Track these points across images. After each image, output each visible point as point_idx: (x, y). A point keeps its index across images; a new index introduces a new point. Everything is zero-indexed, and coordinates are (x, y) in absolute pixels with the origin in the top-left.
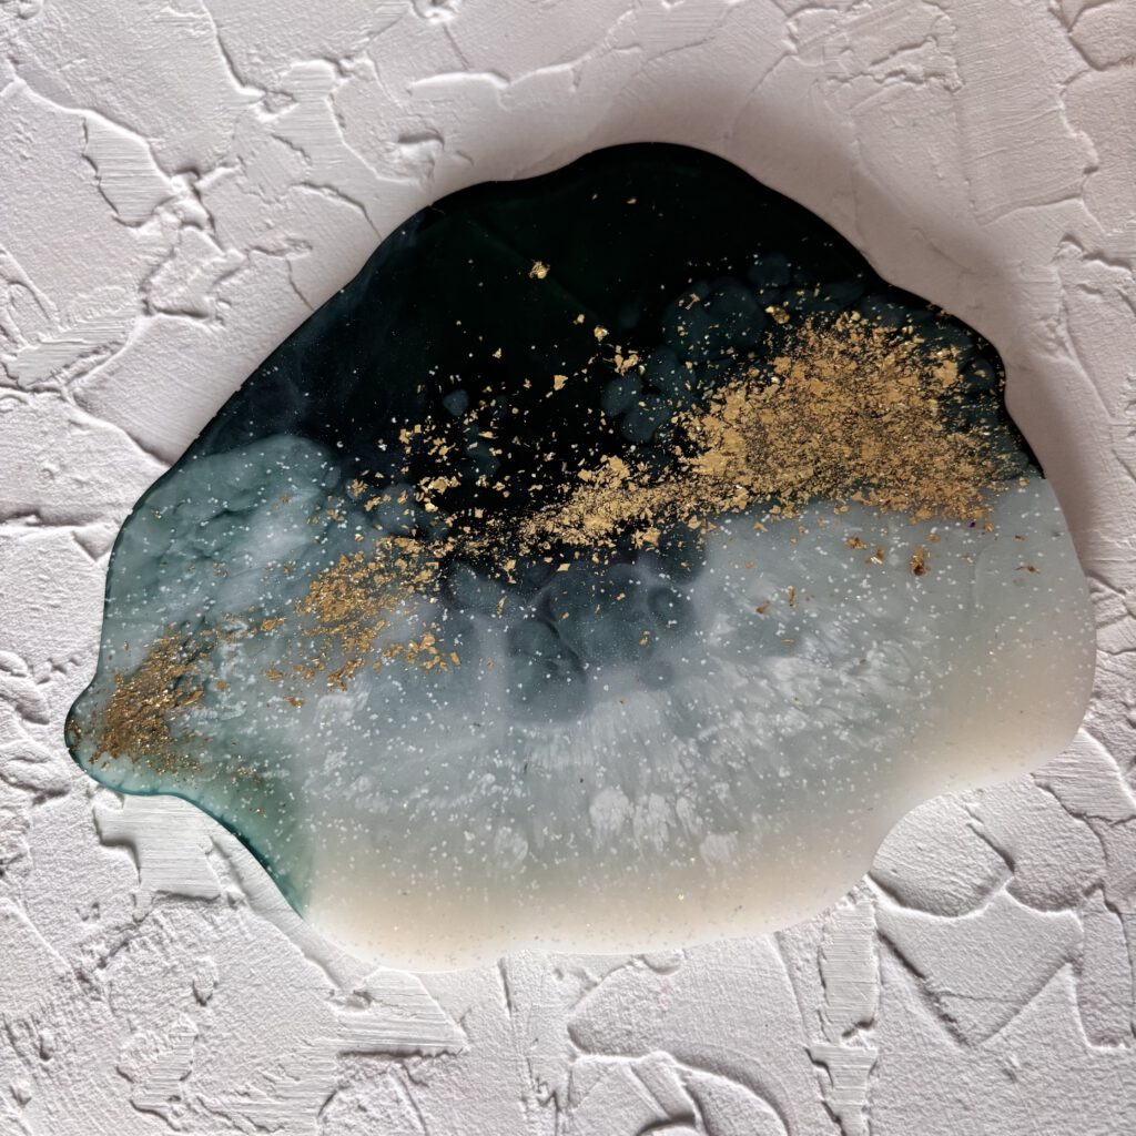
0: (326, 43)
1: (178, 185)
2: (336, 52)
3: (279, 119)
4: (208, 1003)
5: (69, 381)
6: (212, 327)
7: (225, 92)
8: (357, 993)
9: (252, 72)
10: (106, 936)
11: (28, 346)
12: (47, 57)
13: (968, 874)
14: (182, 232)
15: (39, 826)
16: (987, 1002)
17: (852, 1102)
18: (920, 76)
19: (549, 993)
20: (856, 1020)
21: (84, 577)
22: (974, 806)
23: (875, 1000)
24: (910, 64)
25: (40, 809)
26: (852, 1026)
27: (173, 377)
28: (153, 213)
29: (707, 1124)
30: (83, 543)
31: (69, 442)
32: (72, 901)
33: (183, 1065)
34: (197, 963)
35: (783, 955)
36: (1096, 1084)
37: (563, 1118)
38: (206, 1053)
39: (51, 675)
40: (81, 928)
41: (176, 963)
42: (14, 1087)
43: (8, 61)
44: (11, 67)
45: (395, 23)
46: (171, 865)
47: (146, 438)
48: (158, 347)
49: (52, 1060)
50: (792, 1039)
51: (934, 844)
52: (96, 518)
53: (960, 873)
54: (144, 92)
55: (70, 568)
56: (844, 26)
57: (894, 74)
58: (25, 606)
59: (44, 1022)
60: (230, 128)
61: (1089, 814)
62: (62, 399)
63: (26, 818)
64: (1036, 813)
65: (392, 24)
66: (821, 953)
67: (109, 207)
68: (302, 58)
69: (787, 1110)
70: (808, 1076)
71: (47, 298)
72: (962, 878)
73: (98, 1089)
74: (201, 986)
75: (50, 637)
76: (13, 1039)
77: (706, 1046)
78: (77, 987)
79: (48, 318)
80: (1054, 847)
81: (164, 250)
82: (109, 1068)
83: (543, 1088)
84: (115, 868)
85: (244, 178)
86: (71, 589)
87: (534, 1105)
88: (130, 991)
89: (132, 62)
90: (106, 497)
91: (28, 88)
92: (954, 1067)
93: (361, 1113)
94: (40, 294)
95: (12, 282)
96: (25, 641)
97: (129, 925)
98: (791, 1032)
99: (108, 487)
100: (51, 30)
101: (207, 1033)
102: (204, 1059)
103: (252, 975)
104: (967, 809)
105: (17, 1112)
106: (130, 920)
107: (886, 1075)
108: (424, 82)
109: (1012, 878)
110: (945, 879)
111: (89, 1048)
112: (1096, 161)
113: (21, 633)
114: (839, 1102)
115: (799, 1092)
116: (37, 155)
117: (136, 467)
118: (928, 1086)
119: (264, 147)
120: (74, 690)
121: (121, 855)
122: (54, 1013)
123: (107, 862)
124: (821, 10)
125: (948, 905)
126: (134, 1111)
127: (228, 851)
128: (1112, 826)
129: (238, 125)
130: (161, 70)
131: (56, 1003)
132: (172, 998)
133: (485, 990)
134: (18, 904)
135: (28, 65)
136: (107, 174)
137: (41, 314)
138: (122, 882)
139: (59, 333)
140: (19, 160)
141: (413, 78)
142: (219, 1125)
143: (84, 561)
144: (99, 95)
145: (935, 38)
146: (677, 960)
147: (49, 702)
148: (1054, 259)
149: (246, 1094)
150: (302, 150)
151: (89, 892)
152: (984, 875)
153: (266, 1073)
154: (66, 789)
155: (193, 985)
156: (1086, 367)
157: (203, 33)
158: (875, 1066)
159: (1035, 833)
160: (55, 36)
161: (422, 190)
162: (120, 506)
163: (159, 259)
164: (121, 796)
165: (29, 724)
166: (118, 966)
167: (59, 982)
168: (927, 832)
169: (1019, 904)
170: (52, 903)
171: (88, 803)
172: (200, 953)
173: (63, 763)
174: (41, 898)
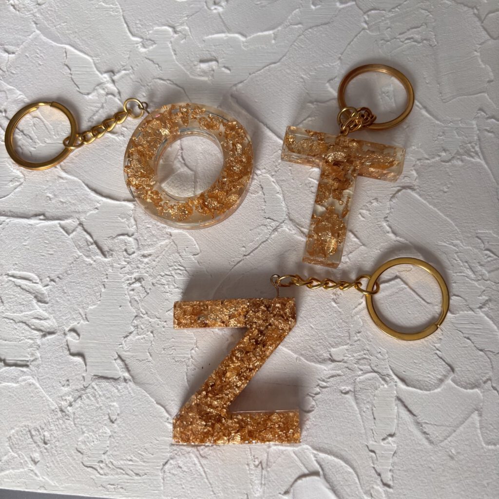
0: (169, 20)
1: (106, 77)
2: (173, 23)
3: (148, 51)
4: (115, 422)
6: (120, 138)
7: (125, 39)
9: (137, 31)
10: (72, 393)
11: (41, 144)
12: (50, 22)
13: (435, 373)
14: (107, 97)
15: (44, 346)
16: (442, 427)
17: (385, 467)
18: (419, 40)
20: (388, 434)
21: (63, 242)
22: (438, 345)
23: (395, 425)
24: (415, 35)
25: (44, 339)
26: (386, 436)
27: (103, 158)
28: (94, 89)
29: (325, 476)
30: (63, 228)
31: (58, 185)
32: (58, 378)
33: (105, 448)
34: (111, 405)
35: (358, 406)
36: (487, 461)
37: (264, 472)
38: (114, 443)
39: (49, 283)
40: (61, 389)
41: (101, 405)
42: (32, 456)
43: (33, 23)
44: (34, 25)
45: (198, 11)
46: (99, 364)
47: (89, 183)
48: (96, 146)
49: (49, 445)
50: (361, 441)
51: (421, 361)
52: (69, 217)
53: (432, 373)
54: (91, 38)
55: (57, 238)
56: (388, 18)
57: (409, 39)
58: (38, 254)
59: (46, 429)
60: (128, 54)
61: (486, 350)
63: (39, 343)
64: (463, 349)
65: (197, 12)
66: (373, 405)
67: (75, 86)
68: (159, 26)
69: (358, 470)
70: (367, 456)
71: (49, 124)
72: (432, 375)
73: (68, 457)
74: (112, 415)
75: (49, 267)
76: (32, 436)
77: (325, 443)
78: (60, 414)
79: (49, 132)
80: (471, 363)
81: (99, 105)
82: (73, 448)
83: (256, 460)
84: (76, 365)
85: (133, 75)
86: (58, 247)
87: (252, 467)
88: (82, 416)
89: (86, 25)
90: (73, 208)
91: (41, 34)
92: (428, 454)
93: (180, 469)
94: (46, 122)
95: (34, 117)
96: (38, 269)
97: (81, 389)
98: (361, 438)
99: (74, 204)
100: (52, 11)
101: (114, 435)
102: (113, 445)
103: (134, 411)
104: (435, 346)
105: (33, 467)
106: (82, 387)
107: (399, 456)
108: (210, 36)
109: (453, 375)
110: (425, 375)
111: (65, 440)
112: (492, 78)
113: (36, 265)
114: (380, 467)
115: (364, 463)
116: (45, 63)
117: (86, 196)
118: (417, 461)
119: (142, 62)
120: (59, 290)
121: (78, 359)
122: (50, 425)
123: (73, 362)
124: (378, 11)
125: (427, 386)
126: (83, 466)
127: (124, 358)
128: (495, 355)
129: (131, 53)
130: (98, 29)
131: (50, 421)
132: (100, 420)
134: (35, 379)
135: (41, 25)
136: (75, 72)
137: (46, 131)
138: (79, 371)
139: (54, 139)
140: (37, 65)
141: (206, 35)
142: (119, 473)
143: (64, 235)
144: (72, 39)
145: (426, 25)
146: (313, 407)
147: (48, 295)
148: (475, 118)
149: (131, 460)
150: (158, 64)
151: (65, 374)
152: (442, 374)
153: (139, 452)
154: (55, 331)
155: (109, 414)
156: (487, 163)
157: (116, 14)
158: (395, 453)
159: (463, 357)
160: (53, 13)
161: (209, 82)
162: (79, 212)
163: (97, 109)
164: (78, 335)
165: (40, 304)
166: (77, 406)
167: (52, 412)
168: (418, 356)
169: (456, 386)
170: (50, 379)
171: (65, 337)
172: (112, 401)
173: (54, 320)
174: (45, 377)
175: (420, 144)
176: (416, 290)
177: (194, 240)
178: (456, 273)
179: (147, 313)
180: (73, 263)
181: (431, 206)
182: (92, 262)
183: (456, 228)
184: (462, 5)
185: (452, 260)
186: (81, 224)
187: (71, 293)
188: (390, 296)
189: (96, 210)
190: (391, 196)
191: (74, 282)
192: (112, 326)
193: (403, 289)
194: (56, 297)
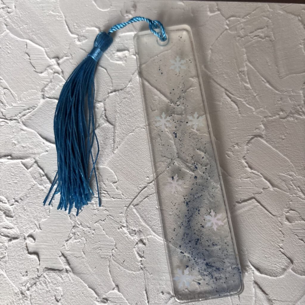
0: (96, 23)
1: (53, 61)
2: (99, 25)
3: (82, 44)
4: (59, 301)
5: (21, 117)
7: (66, 36)
8: (103, 299)
9: (75, 30)
10: (29, 281)
11: (9, 107)
12: (16, 24)
13: (280, 264)
14: (54, 75)
15: (10, 248)
16: (286, 302)
18: (263, 37)
19: (160, 299)
21: (24, 175)
22: (281, 245)
23: (254, 301)
24: (260, 34)
25: (10, 243)
27: (51, 117)
28: (46, 70)
30: (24, 164)
31: (20, 135)
32: (19, 270)
34: (56, 289)
39: (14, 203)
40: (22, 278)
41: (50, 289)
43: (4, 25)
44: (5, 27)
46: (49, 260)
47: (43, 134)
48: (47, 108)
51: (270, 256)
52: (28, 157)
53: (278, 264)
54: (43, 35)
55: (20, 172)
56: (241, 22)
57: (256, 36)
58: (7, 183)
60: (68, 46)
62: (19, 122)
63: (6, 245)
64: (299, 247)
65: (115, 18)
67: (33, 67)
68: (89, 27)
71: (14, 93)
72: (278, 266)
74: (57, 296)
75: (14, 192)
78: (21, 296)
79: (15, 99)
81: (49, 80)
84: (32, 261)
85: (72, 60)
86: (21, 178)
88: (36, 298)
89: (40, 27)
90: (31, 151)
91: (10, 33)
94: (12, 92)
95: (5, 88)
96: (7, 193)
97: (36, 278)
99: (31, 148)
100: (16, 17)
103: (73, 293)
104: (279, 246)
108: (124, 34)
109: (292, 266)
110: (273, 266)
113: (6, 191)
116: (12, 52)
117: (40, 143)
119: (78, 51)
120: (21, 208)
121: (34, 257)
122: (14, 303)
123: (30, 259)
124: (235, 18)
125: (274, 274)
127: (66, 256)
129: (70, 45)
130: (48, 29)
131: (14, 301)
132: (49, 300)
133: (141, 298)
134: (3, 271)
135: (10, 26)
136: (33, 58)
137: (13, 98)
138: (34, 265)
139: (18, 103)
140: (7, 53)
141: (121, 33)
143: (24, 170)
144: (30, 36)
145: (267, 26)
147: (14, 211)
148: (301, 89)
151: (25, 268)
152: (284, 265)
154: (18, 237)
155: (55, 296)
157: (61, 19)
159: (299, 253)
160: (18, 19)
161: (123, 65)
162: (35, 154)
163: (47, 83)
164: (34, 239)
165: (7, 218)
166: (33, 290)
167: (15, 294)
168: (268, 252)
169: (295, 274)
170: (14, 271)
171: (25, 241)
172: (57, 286)
173: (18, 229)
174: (10, 270)
175: (265, 107)
176: (265, 206)
177: (113, 172)
178: (292, 194)
179: (81, 224)
180: (30, 189)
181: (274, 149)
182: (44, 188)
183: (291, 163)
184: (291, 14)
185: (289, 185)
186: (36, 162)
187: (29, 210)
188: (248, 211)
189: (46, 152)
190: (247, 142)
191: (31, 202)
192: (57, 233)
193: (256, 206)
194: (19, 213)
